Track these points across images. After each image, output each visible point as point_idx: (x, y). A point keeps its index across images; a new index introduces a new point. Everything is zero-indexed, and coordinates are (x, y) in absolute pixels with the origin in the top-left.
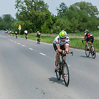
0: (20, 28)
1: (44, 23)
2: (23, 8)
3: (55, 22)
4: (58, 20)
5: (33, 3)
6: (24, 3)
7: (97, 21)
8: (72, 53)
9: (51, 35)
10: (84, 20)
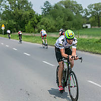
0: (3, 28)
1: (28, 22)
2: (6, 7)
3: (39, 21)
4: (42, 19)
5: (17, 2)
6: (8, 2)
7: (82, 19)
8: (81, 59)
9: (35, 35)
10: (70, 19)
